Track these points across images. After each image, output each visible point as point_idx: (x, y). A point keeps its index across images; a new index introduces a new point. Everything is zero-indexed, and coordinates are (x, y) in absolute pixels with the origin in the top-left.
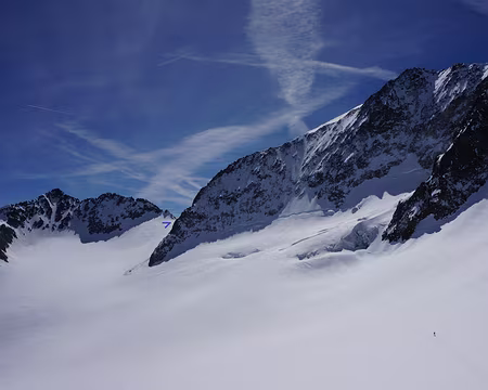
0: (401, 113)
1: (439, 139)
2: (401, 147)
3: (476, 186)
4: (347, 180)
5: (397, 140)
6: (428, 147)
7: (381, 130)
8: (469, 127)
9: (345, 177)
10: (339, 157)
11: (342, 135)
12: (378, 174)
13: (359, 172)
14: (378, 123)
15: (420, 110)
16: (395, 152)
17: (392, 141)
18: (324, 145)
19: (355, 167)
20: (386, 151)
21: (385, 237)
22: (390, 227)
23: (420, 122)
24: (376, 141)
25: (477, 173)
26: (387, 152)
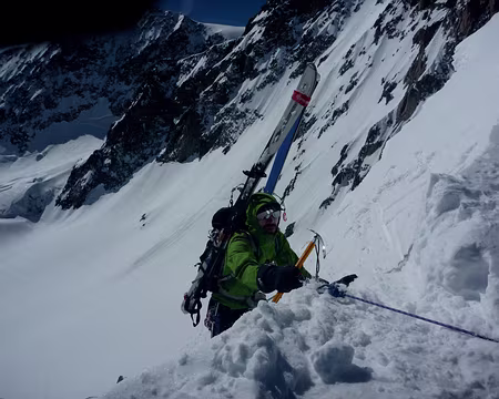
0: (96, 51)
1: (131, 85)
2: (93, 89)
3: (141, 161)
4: (33, 121)
5: (89, 80)
6: (120, 93)
7: (74, 67)
8: (139, 101)
9: (30, 118)
10: (25, 92)
11: (30, 65)
12: (67, 117)
13: (47, 113)
14: (70, 58)
15: (115, 49)
16: (87, 94)
17: (84, 81)
18: (8, 75)
19: (43, 106)
20: (76, 92)
21: (58, 202)
22: (64, 192)
23: (114, 64)
24: (66, 80)
25: (143, 148)
26: (79, 93)
